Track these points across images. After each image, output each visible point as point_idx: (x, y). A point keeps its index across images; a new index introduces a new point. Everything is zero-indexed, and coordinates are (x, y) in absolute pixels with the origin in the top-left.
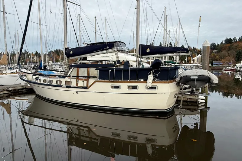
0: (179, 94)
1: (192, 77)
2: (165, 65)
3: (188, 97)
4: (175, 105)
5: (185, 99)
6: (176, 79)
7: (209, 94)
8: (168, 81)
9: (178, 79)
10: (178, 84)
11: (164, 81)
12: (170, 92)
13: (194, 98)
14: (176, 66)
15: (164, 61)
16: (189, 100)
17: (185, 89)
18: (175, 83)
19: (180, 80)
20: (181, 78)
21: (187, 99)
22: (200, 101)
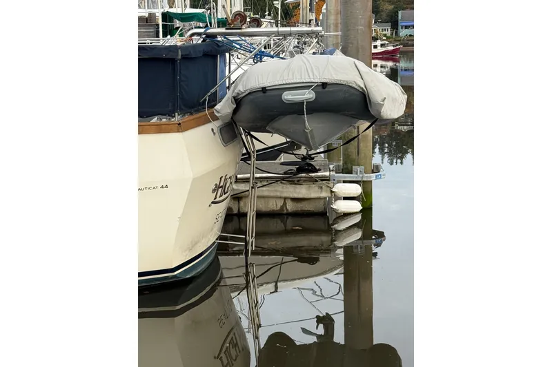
0: (237, 181)
1: (288, 96)
2: (169, 31)
3: (285, 195)
4: (220, 238)
5: (275, 205)
6: (218, 107)
7: (376, 169)
8: (177, 118)
9: (224, 107)
10: (230, 132)
11: (155, 120)
12: (189, 173)
13: (313, 195)
14: (214, 36)
15: (167, 9)
16: (290, 207)
17: (269, 154)
18: (215, 125)
19: (235, 111)
20: (238, 101)
21: (280, 203)
22: (342, 206)
